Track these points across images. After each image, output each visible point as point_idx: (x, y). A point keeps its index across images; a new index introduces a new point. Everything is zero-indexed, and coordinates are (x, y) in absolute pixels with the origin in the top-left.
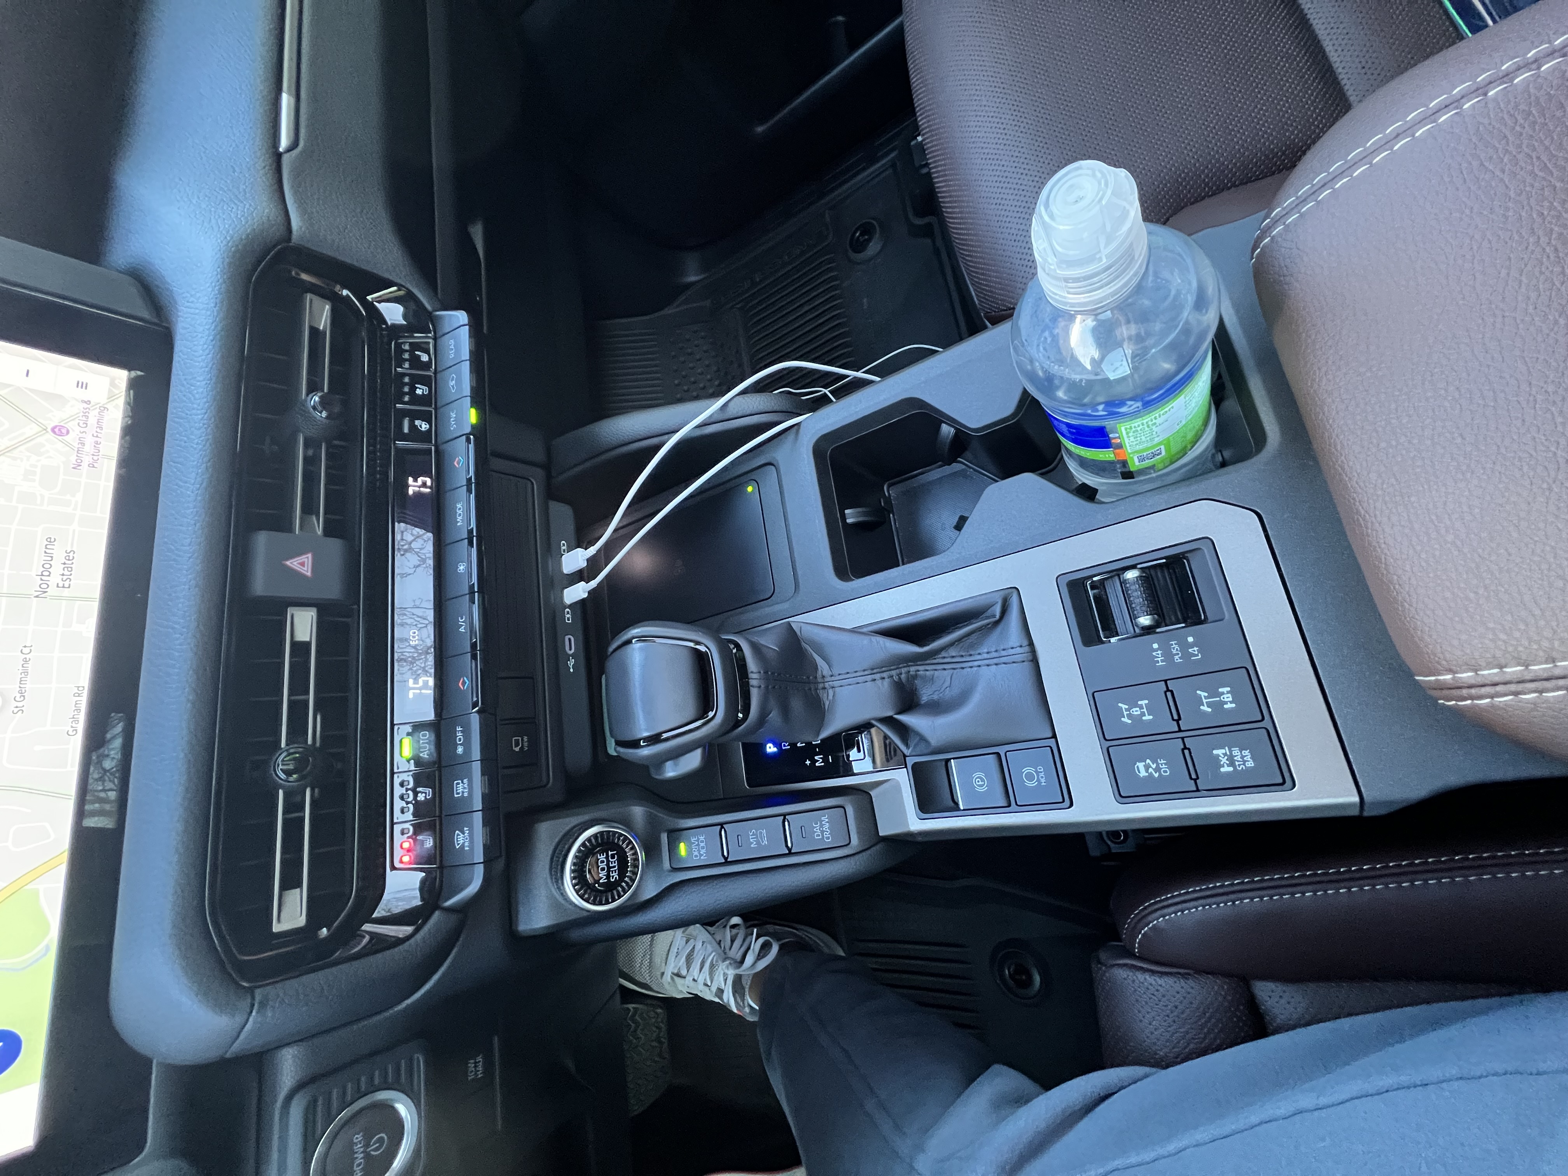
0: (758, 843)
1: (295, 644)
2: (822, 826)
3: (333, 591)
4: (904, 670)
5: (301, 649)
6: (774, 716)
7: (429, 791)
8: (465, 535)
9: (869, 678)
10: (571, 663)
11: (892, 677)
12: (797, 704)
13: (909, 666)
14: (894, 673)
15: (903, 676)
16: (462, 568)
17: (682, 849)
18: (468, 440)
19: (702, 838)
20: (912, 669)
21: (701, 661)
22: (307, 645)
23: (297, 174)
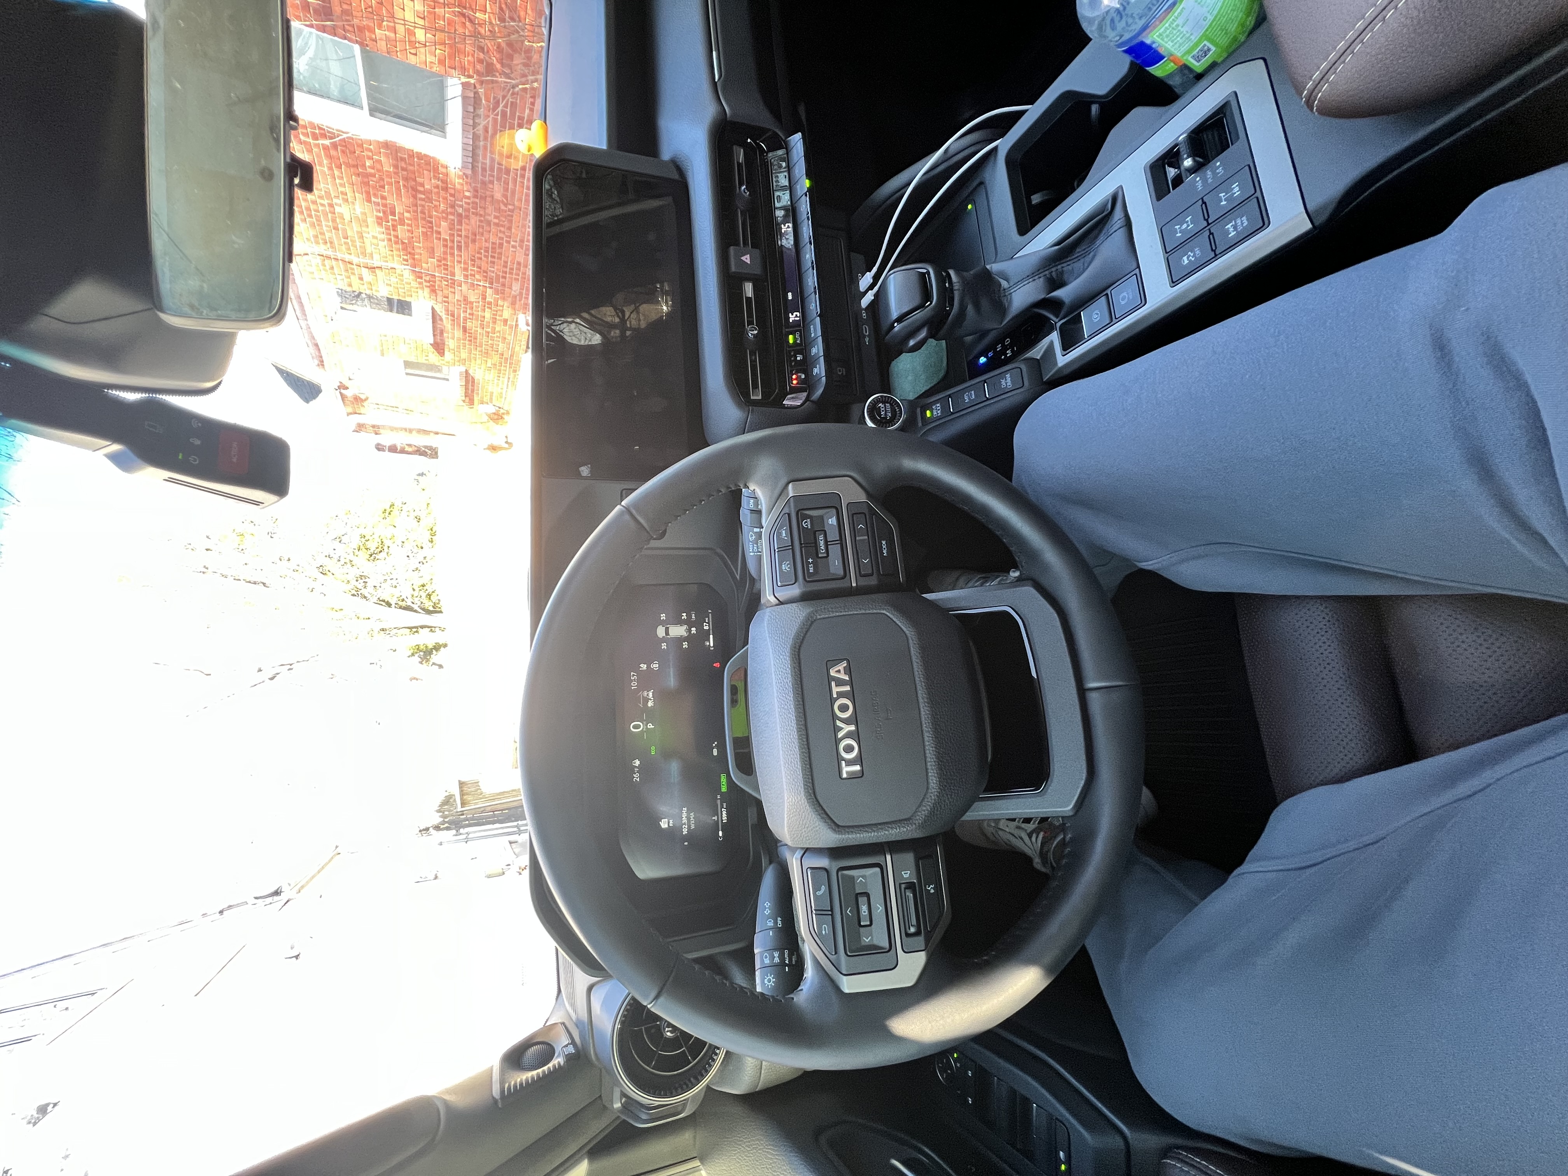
0: (969, 399)
1: (746, 297)
2: (1006, 380)
3: (758, 271)
4: (1054, 269)
5: (749, 299)
6: (970, 309)
7: (801, 356)
8: (808, 240)
9: (1031, 280)
10: (867, 339)
11: (1045, 275)
12: (985, 303)
13: (1057, 266)
14: (1047, 272)
15: (1054, 274)
16: (808, 256)
17: (928, 414)
18: (806, 195)
19: (938, 405)
20: (1059, 267)
21: (923, 278)
22: (751, 298)
23: (724, 88)
